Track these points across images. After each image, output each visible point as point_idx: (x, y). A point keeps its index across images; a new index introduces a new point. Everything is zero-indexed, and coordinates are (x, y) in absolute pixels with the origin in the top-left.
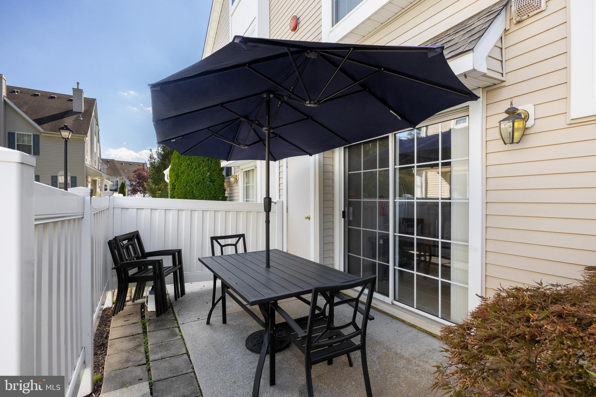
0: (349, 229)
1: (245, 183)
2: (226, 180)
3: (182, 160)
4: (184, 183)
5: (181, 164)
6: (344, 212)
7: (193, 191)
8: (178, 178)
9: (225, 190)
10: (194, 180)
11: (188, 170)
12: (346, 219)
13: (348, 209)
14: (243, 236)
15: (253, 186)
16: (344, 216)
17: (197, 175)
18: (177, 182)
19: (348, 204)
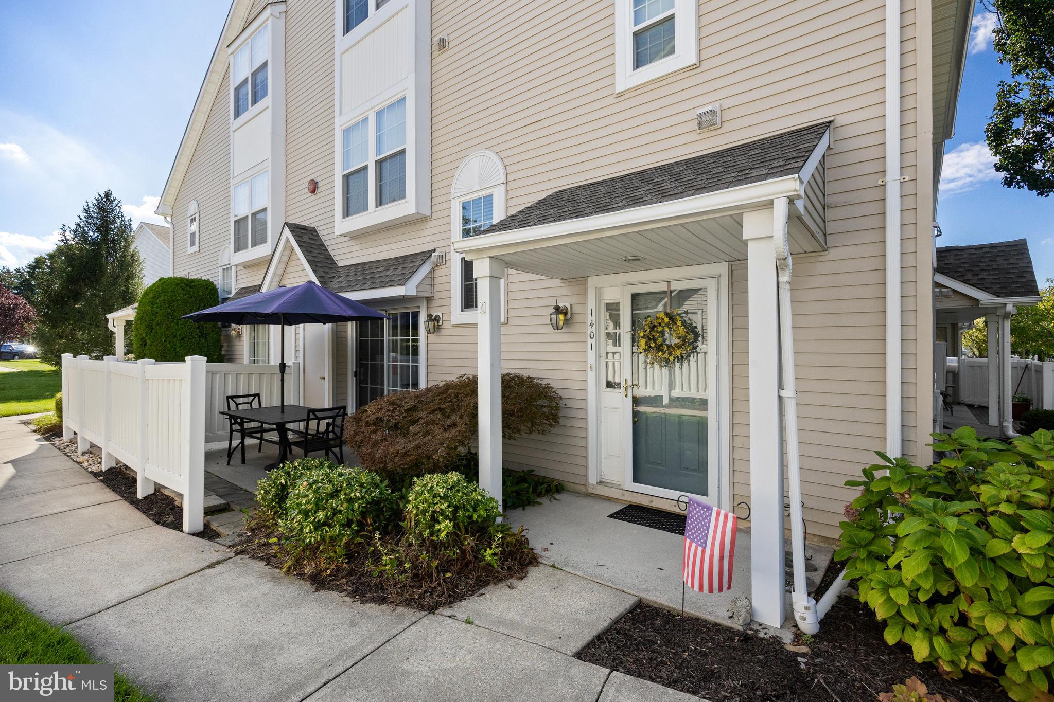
0: (361, 387)
1: (252, 338)
2: (223, 333)
3: (157, 308)
4: (161, 337)
5: (157, 313)
6: (356, 373)
7: (175, 349)
8: (151, 331)
9: (222, 347)
10: (178, 335)
11: (168, 321)
12: (358, 378)
13: (360, 370)
14: (258, 395)
15: (263, 344)
16: (356, 376)
17: (182, 328)
18: (149, 336)
19: (360, 364)
